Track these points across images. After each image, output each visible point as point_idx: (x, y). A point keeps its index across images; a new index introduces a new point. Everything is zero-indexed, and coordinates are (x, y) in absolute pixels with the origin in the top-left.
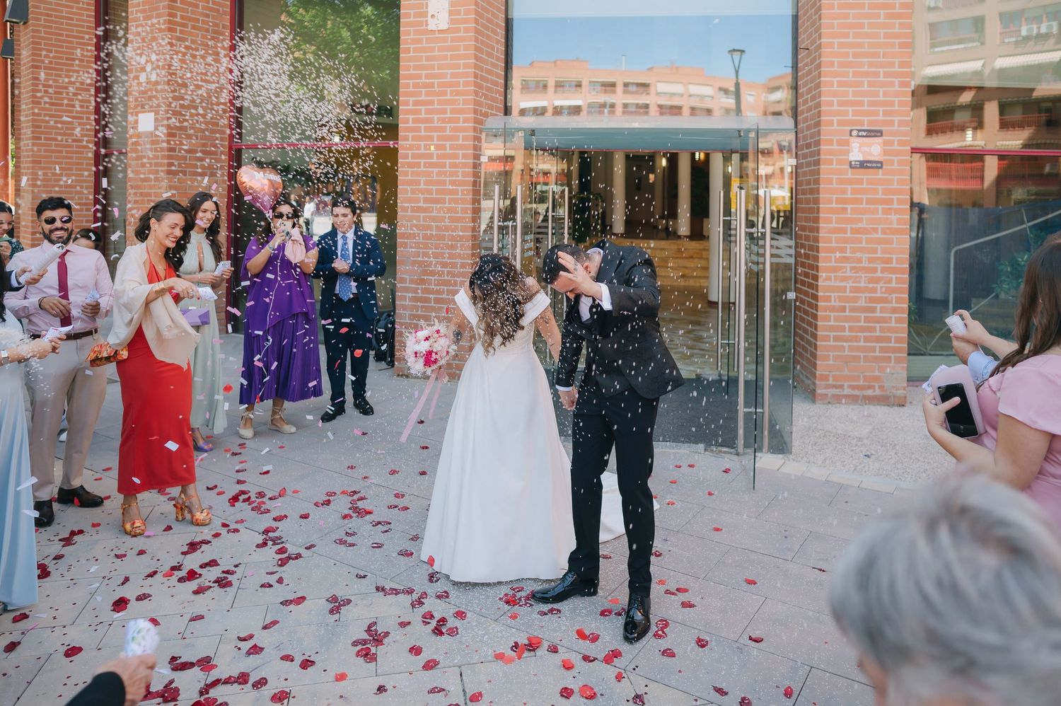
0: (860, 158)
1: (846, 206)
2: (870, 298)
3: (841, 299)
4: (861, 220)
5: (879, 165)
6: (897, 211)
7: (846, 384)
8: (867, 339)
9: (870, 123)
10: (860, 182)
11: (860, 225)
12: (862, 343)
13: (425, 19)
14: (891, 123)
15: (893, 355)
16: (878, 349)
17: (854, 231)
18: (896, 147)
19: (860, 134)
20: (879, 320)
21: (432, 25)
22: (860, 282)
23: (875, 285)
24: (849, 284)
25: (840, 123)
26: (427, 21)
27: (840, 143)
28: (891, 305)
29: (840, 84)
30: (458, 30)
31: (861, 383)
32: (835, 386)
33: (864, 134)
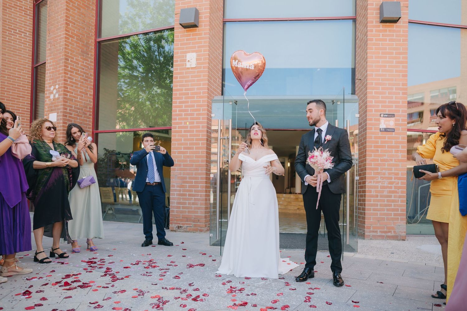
0: (385, 127)
1: (378, 149)
2: (389, 191)
3: (376, 192)
4: (385, 155)
5: (393, 130)
6: (401, 151)
7: (378, 231)
8: (388, 210)
9: (389, 111)
10: (385, 138)
11: (385, 158)
12: (386, 212)
13: (185, 63)
14: (399, 111)
15: (399, 217)
16: (393, 214)
17: (382, 160)
18: (401, 122)
19: (385, 116)
20: (393, 201)
21: (188, 65)
22: (384, 184)
23: (391, 185)
24: (380, 185)
25: (376, 111)
26: (186, 64)
27: (376, 120)
28: (398, 194)
29: (376, 93)
30: (200, 68)
31: (385, 230)
32: (373, 232)
33: (387, 116)
